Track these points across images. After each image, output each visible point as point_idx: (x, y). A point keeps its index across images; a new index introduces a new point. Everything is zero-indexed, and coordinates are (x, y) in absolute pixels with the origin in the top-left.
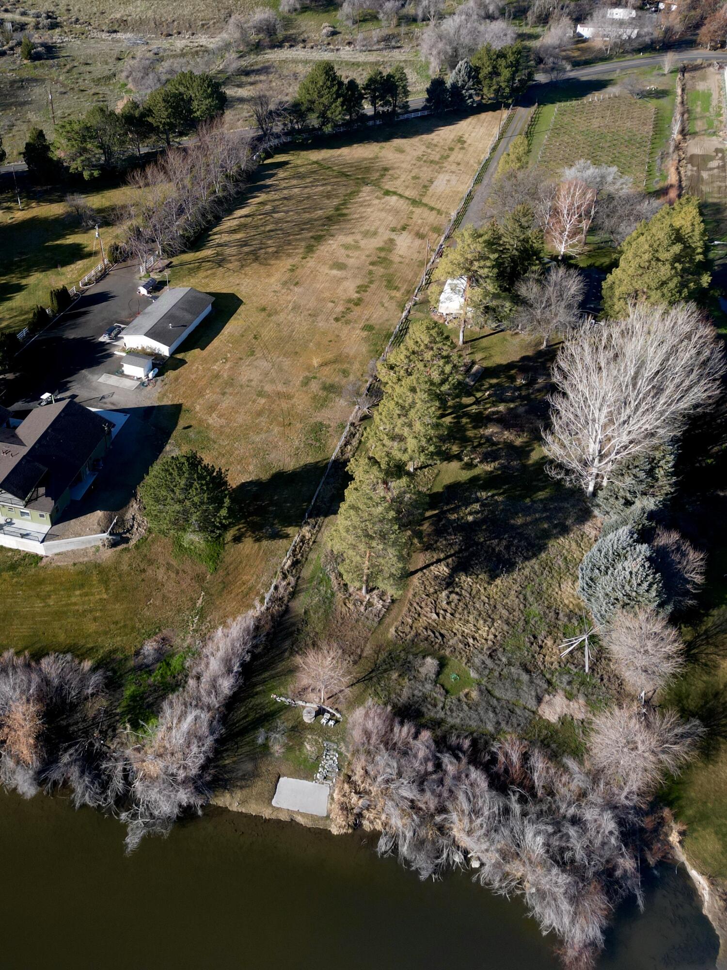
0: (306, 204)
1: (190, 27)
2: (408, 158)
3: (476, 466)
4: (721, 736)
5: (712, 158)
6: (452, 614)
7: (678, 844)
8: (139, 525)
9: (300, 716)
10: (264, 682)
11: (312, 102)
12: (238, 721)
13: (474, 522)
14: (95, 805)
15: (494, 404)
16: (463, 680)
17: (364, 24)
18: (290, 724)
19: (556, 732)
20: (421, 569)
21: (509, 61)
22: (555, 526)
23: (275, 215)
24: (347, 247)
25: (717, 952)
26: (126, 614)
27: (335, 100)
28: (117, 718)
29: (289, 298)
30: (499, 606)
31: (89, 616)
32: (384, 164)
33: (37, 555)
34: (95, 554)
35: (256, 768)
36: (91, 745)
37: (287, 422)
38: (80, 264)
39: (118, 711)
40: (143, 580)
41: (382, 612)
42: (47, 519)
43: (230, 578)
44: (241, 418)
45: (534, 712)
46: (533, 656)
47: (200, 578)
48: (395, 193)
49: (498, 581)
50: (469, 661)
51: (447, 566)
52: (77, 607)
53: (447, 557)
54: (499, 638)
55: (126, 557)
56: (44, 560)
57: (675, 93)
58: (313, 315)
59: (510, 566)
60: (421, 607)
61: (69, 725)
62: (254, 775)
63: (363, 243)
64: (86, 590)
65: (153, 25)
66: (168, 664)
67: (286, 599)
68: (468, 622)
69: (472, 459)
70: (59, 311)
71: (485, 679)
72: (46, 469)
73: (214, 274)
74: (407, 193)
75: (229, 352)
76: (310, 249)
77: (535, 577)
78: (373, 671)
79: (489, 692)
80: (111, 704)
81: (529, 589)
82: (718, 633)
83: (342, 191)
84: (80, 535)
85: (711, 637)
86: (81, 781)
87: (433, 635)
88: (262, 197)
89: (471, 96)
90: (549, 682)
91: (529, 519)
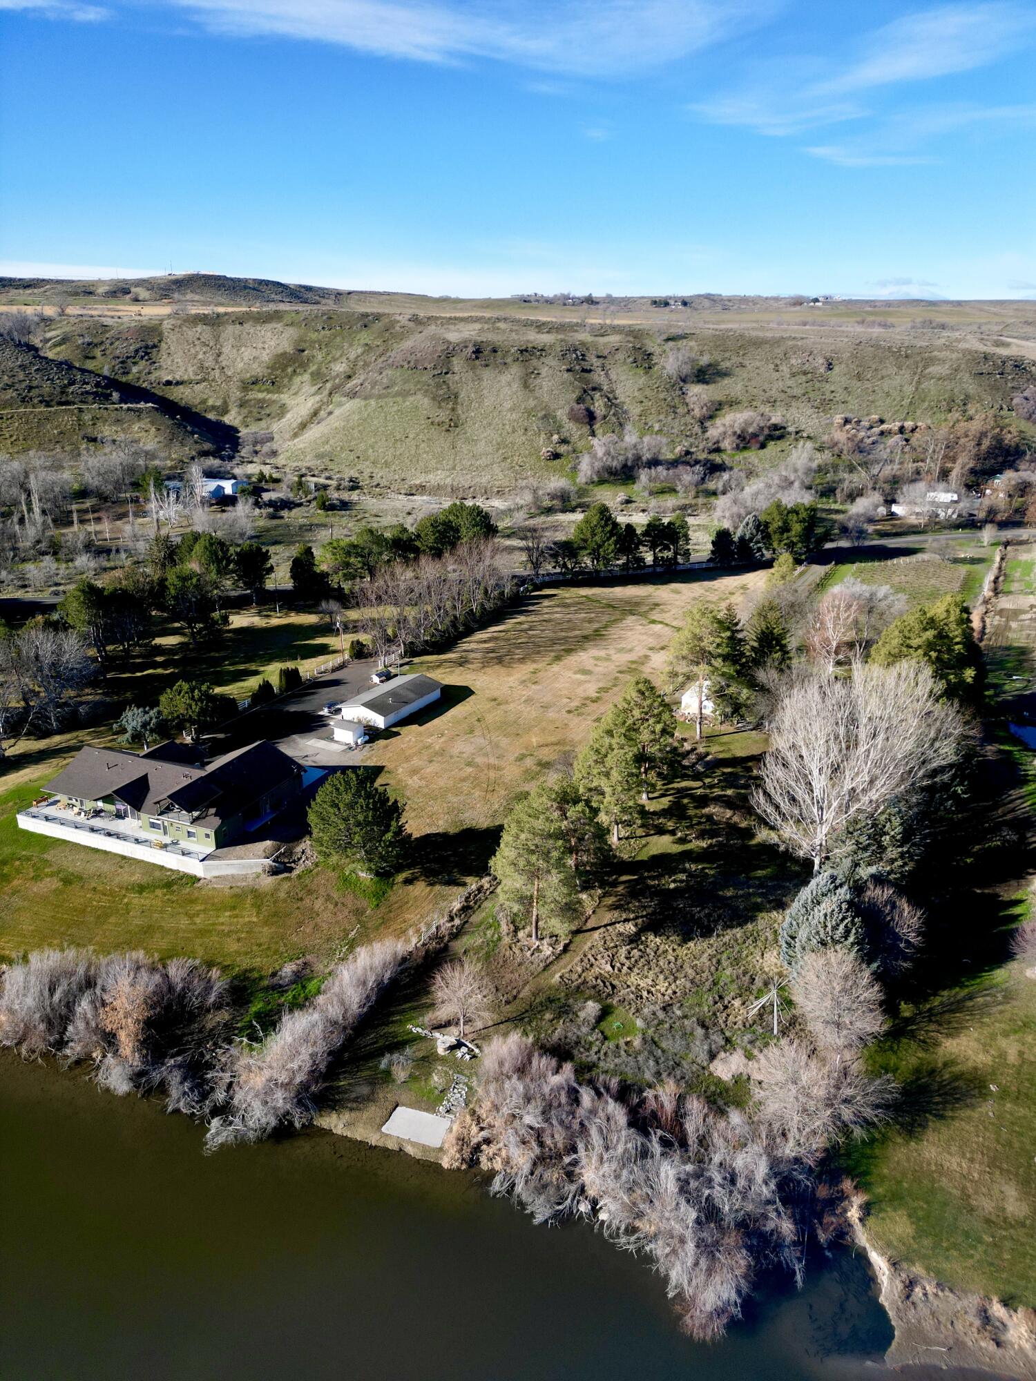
0: (565, 626)
1: (486, 492)
2: (684, 597)
3: (691, 841)
4: (931, 1114)
5: (1025, 612)
6: (629, 968)
7: (857, 1221)
8: (307, 859)
9: (434, 1047)
10: (404, 1011)
11: (585, 541)
12: (366, 1046)
13: (676, 889)
14: (189, 1112)
15: (723, 788)
16: (627, 1029)
17: (661, 496)
18: (420, 1054)
19: (727, 1090)
20: (605, 926)
21: (800, 516)
22: (770, 902)
23: (530, 632)
24: (597, 659)
25: (890, 1344)
26: (273, 938)
27: (608, 539)
28: (236, 1032)
29: (524, 693)
30: (686, 966)
31: (234, 936)
32: (657, 600)
33: (195, 876)
34: (254, 879)
35: (373, 1093)
36: (202, 1055)
37: (490, 788)
38: (321, 658)
39: (239, 1025)
40: (298, 908)
41: (551, 959)
42: (212, 841)
43: (392, 915)
44: (442, 782)
45: (703, 1068)
46: (714, 1014)
47: (359, 912)
48: (661, 622)
49: (691, 944)
50: (638, 1011)
51: (636, 925)
52: (223, 927)
53: (637, 918)
54: (678, 994)
55: (286, 885)
56: (201, 881)
57: (993, 561)
58: (545, 707)
59: (707, 933)
60: (596, 959)
61: (184, 1035)
62: (369, 1099)
63: (614, 657)
64: (237, 912)
65: (450, 490)
66: (304, 987)
67: (446, 939)
68: (646, 977)
69: (687, 835)
70: (286, 690)
71: (653, 1029)
72: (221, 792)
73: (453, 672)
74: (674, 624)
75: (447, 729)
76: (558, 658)
77: (735, 944)
78: (527, 1011)
79: (655, 1043)
80: (233, 1019)
81: (724, 956)
82: (944, 1012)
83: (605, 618)
84: (242, 858)
85: (936, 1015)
86: (181, 1087)
87: (602, 984)
88: (522, 618)
89: (759, 549)
90: (728, 1040)
91: (741, 892)
